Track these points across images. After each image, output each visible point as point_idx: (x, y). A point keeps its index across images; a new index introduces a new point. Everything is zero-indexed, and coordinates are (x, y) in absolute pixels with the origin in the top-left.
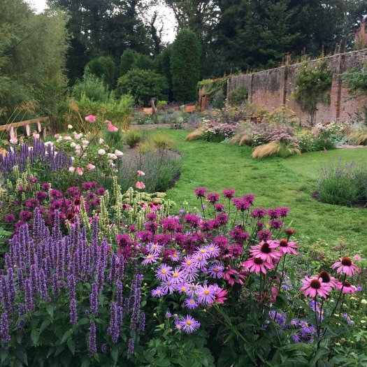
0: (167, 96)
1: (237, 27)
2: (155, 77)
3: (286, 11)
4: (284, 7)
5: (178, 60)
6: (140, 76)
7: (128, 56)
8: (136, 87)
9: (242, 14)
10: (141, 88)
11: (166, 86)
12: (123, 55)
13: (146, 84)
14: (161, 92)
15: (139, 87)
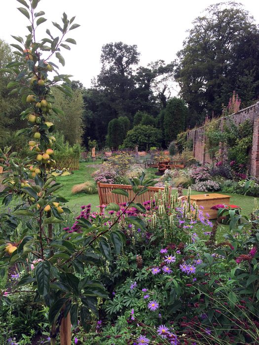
0: (160, 144)
1: (216, 94)
2: (152, 130)
3: (252, 82)
4: (251, 79)
5: (168, 119)
6: (142, 130)
7: (139, 116)
8: (138, 137)
9: (219, 86)
10: (142, 138)
11: (160, 137)
12: (136, 115)
13: (145, 135)
14: (156, 141)
15: (140, 137)
